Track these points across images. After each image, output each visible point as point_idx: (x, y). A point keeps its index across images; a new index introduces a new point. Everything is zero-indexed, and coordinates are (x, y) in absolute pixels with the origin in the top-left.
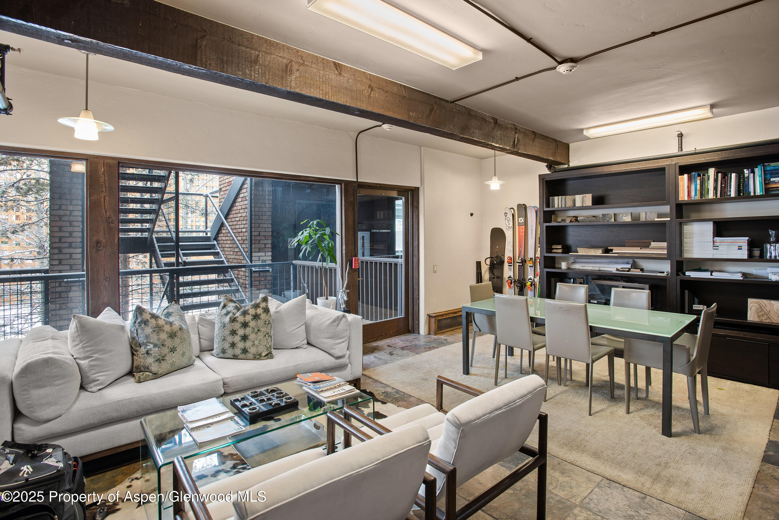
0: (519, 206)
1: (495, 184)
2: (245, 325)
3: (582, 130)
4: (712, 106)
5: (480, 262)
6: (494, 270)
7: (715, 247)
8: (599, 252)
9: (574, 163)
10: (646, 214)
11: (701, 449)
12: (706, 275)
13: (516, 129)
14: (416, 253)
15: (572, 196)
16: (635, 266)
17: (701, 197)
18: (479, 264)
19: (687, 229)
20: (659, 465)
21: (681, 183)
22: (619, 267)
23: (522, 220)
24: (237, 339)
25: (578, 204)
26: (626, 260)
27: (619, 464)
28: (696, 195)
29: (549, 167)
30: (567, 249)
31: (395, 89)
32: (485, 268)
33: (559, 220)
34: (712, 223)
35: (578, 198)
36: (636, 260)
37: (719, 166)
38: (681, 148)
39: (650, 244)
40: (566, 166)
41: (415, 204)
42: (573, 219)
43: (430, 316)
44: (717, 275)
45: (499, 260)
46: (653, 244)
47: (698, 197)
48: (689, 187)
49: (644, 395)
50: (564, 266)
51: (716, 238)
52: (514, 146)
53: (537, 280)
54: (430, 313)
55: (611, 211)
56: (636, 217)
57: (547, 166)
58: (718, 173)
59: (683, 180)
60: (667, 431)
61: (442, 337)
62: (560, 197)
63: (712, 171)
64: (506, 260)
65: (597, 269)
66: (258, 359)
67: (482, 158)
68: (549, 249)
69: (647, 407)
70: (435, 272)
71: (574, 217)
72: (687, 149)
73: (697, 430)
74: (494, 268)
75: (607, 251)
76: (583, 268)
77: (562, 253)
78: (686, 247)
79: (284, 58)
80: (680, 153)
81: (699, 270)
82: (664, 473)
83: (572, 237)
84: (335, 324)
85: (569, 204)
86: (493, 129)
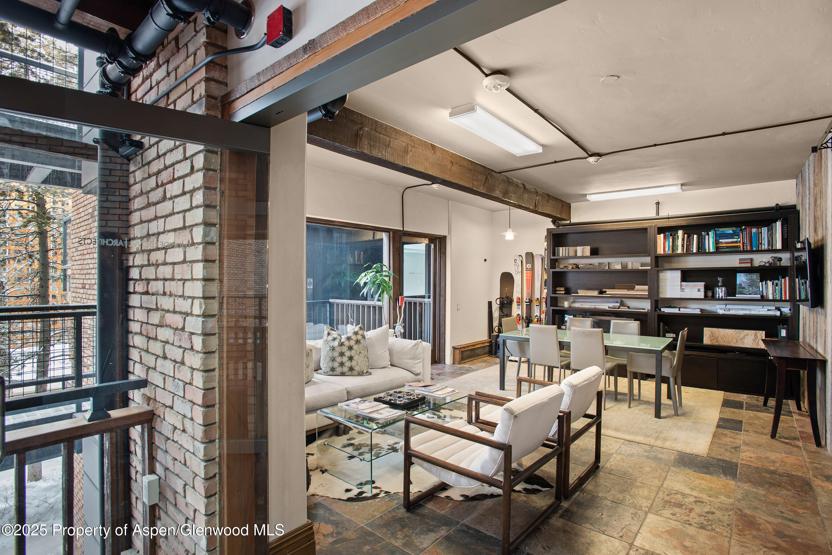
0: (527, 254)
1: (509, 235)
2: (350, 348)
3: (586, 195)
4: (682, 185)
5: (491, 302)
6: (503, 309)
7: (682, 290)
8: (595, 293)
9: (575, 219)
10: (632, 263)
11: (680, 424)
12: (675, 311)
13: (537, 192)
14: (442, 293)
15: (575, 248)
16: (622, 304)
17: (673, 252)
18: (490, 304)
19: (662, 275)
20: (657, 432)
21: (658, 241)
22: (611, 305)
23: (529, 266)
24: (345, 359)
25: (579, 254)
26: (616, 300)
27: (633, 433)
28: (669, 250)
29: (554, 222)
30: (568, 292)
31: (465, 163)
32: (496, 307)
33: (562, 266)
34: (680, 272)
35: (579, 249)
36: (623, 299)
37: (685, 228)
38: (658, 213)
39: (635, 287)
40: (568, 222)
41: (443, 250)
42: (574, 266)
43: (454, 348)
44: (683, 311)
45: (509, 300)
46: (637, 287)
47: (670, 252)
48: (664, 244)
49: (637, 398)
50: (566, 304)
51: (683, 283)
52: (536, 206)
53: (543, 316)
54: (455, 345)
55: (605, 260)
56: (624, 266)
57: (552, 221)
58: (684, 234)
59: (660, 238)
60: (658, 415)
61: (466, 366)
62: (564, 248)
63: (680, 233)
64: (515, 300)
65: (593, 307)
66: (361, 375)
67: (493, 211)
68: (554, 291)
69: (641, 404)
70: (458, 310)
71: (575, 264)
72: (663, 214)
73: (676, 414)
74: (503, 307)
75: (601, 292)
76: (581, 306)
77: (565, 294)
78: (661, 290)
79: (403, 142)
80: (657, 217)
81: (670, 307)
82: (661, 436)
83: (571, 281)
84: (415, 347)
85: (572, 254)
86: (523, 193)
